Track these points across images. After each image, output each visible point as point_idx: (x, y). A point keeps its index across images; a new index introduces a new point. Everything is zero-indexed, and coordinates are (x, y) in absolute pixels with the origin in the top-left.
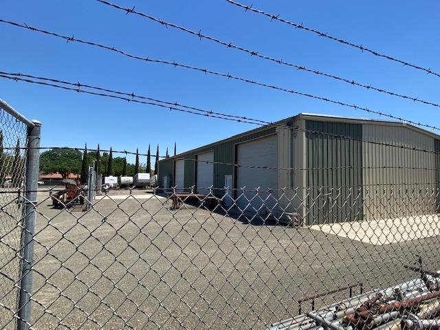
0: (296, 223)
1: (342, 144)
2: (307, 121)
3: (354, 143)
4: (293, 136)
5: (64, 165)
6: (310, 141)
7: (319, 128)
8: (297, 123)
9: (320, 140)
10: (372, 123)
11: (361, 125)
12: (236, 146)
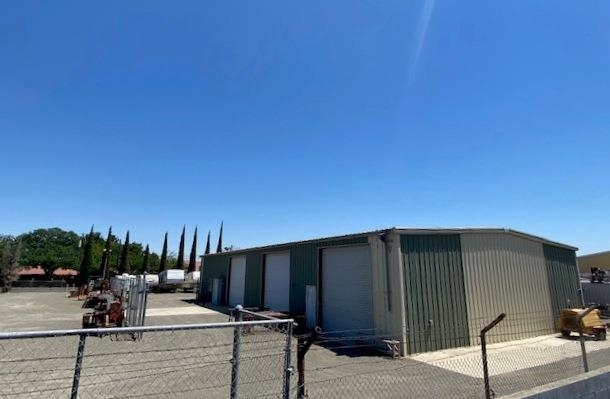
0: (396, 353)
1: (440, 257)
2: (402, 235)
3: (452, 255)
4: (388, 249)
5: (52, 255)
6: (406, 256)
7: (414, 241)
8: (391, 237)
9: (417, 255)
10: (470, 232)
11: (459, 235)
12: (321, 251)
